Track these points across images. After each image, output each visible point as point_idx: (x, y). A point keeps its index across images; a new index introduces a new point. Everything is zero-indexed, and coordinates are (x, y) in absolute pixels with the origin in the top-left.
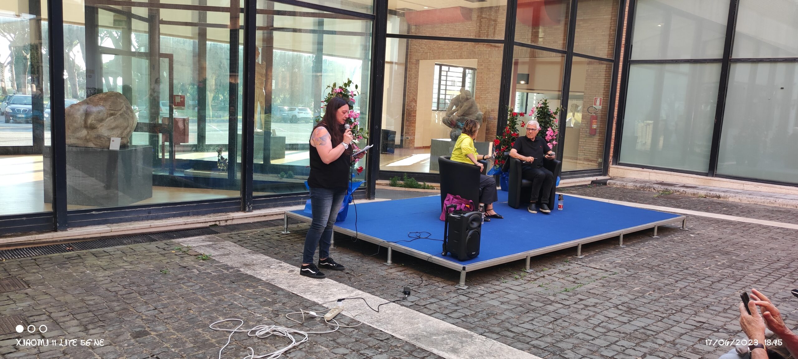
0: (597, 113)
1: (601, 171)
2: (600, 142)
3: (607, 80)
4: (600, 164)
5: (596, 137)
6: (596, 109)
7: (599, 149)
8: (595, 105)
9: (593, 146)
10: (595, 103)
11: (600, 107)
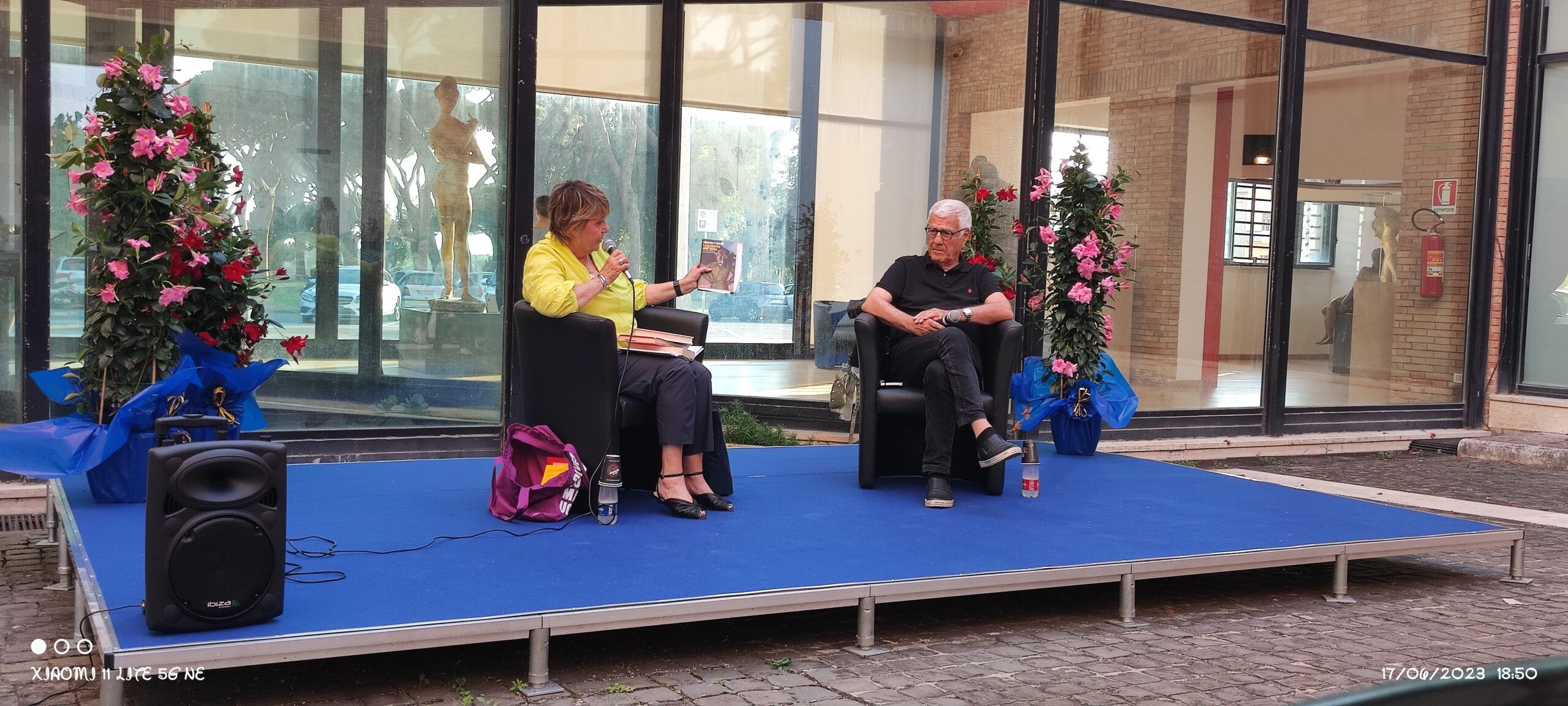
0: (1443, 230)
1: (1460, 414)
2: (1455, 320)
3: (1469, 123)
4: (1456, 390)
5: (1443, 305)
6: (1439, 216)
7: (1455, 341)
8: (1437, 203)
9: (1438, 333)
10: (1436, 197)
11: (1453, 210)
